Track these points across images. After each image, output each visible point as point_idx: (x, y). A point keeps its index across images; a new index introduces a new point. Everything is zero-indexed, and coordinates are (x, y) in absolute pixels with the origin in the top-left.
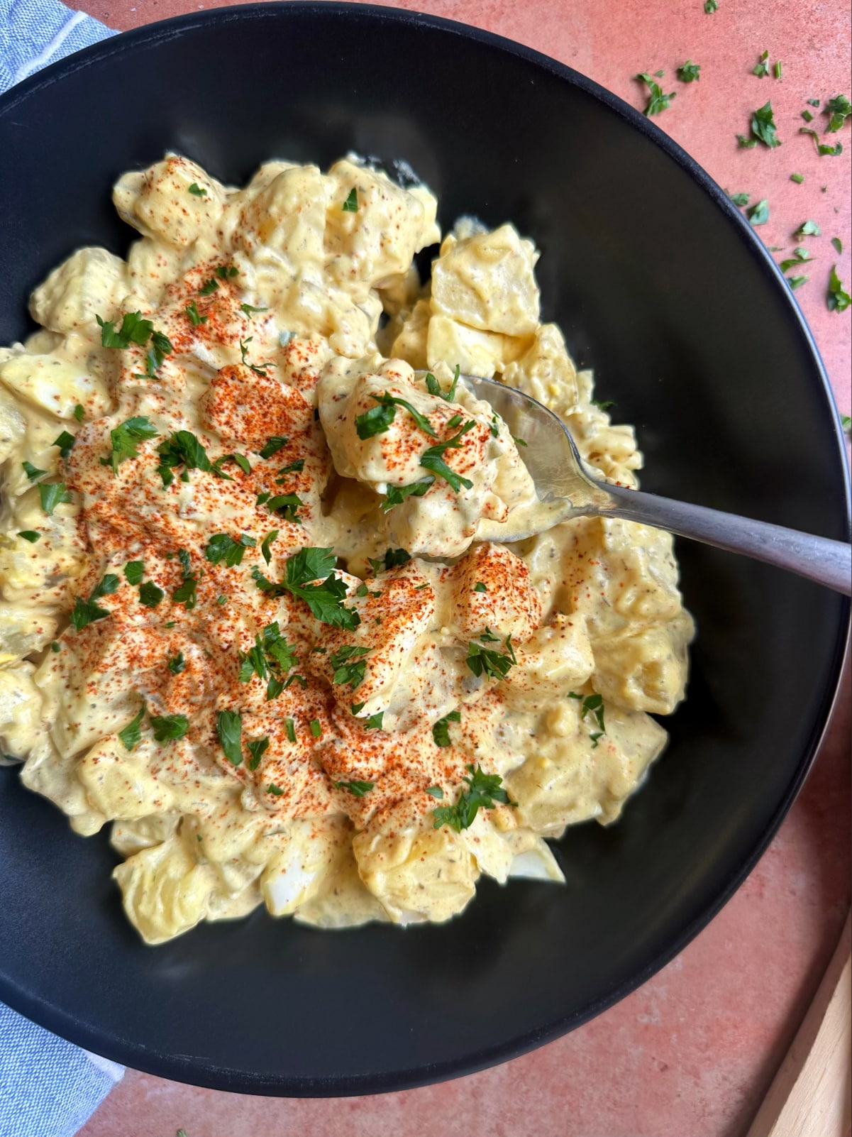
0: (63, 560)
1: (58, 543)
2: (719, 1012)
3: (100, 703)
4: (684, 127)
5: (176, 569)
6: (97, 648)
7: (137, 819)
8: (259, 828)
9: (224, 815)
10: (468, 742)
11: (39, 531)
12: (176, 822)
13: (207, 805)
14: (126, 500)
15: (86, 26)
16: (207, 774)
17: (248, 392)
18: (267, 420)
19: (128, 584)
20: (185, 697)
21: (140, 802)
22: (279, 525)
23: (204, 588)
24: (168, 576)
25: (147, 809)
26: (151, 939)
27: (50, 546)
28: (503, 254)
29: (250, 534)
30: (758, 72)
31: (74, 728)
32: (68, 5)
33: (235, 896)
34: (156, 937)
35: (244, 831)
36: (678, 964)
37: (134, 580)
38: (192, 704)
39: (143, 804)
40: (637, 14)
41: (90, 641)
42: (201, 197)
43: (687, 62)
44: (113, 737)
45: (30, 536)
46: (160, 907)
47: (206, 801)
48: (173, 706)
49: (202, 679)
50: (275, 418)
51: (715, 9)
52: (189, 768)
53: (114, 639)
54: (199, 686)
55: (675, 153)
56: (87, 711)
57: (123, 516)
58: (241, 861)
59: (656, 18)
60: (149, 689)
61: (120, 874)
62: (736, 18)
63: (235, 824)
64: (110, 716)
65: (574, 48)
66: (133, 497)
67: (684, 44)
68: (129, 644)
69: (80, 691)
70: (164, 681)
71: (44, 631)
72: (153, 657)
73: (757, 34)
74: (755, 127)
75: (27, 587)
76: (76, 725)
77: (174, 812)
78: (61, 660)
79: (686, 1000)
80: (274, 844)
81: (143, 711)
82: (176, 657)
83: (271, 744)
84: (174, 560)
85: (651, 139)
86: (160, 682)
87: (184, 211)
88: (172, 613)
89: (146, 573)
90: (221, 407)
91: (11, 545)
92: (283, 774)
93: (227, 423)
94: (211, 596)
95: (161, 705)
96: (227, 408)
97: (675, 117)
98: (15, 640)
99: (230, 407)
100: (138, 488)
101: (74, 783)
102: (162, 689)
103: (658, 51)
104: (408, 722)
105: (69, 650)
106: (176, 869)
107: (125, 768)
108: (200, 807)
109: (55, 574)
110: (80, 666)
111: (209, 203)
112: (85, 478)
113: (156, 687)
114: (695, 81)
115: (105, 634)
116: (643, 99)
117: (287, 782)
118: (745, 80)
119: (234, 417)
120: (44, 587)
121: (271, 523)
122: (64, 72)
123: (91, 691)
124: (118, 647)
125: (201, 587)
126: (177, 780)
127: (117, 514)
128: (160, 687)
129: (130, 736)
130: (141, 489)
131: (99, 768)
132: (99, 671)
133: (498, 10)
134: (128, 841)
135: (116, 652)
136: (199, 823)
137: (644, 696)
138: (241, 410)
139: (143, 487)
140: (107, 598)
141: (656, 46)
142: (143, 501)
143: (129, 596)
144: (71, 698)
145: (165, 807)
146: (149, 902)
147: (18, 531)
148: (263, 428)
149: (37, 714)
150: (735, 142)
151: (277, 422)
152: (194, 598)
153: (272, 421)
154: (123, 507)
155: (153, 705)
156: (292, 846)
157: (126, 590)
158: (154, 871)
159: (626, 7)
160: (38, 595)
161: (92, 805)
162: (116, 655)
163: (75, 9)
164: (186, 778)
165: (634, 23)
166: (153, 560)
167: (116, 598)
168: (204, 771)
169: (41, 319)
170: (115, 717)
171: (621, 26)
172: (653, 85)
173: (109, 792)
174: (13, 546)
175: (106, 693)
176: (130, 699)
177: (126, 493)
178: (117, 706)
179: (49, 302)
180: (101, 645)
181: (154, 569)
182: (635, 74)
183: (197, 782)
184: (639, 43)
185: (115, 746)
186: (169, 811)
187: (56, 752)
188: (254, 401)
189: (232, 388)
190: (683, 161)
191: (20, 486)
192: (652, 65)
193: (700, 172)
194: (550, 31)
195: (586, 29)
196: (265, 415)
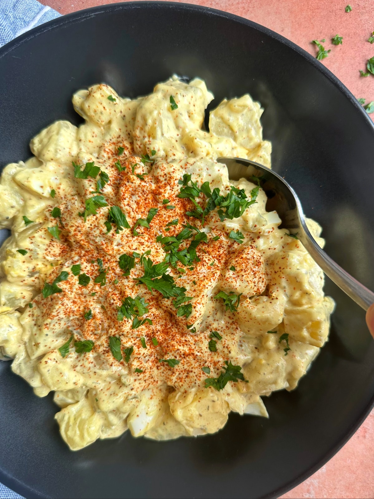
0: (38, 265)
1: (36, 257)
2: (343, 493)
3: (50, 333)
4: (334, 66)
5: (96, 268)
6: (50, 307)
7: (65, 391)
8: (125, 396)
9: (109, 389)
10: (226, 350)
11: (27, 250)
12: (85, 392)
13: (100, 384)
14: (90, 233)
15: (50, 13)
16: (100, 369)
17: (136, 188)
18: (147, 202)
19: (73, 275)
20: (92, 331)
21: (67, 383)
22: (151, 247)
23: (110, 276)
24: (92, 271)
25: (71, 386)
26: (74, 448)
27: (32, 258)
28: (244, 109)
29: (137, 252)
30: (370, 41)
31: (37, 345)
32: (42, 3)
33: (114, 427)
34: (75, 447)
35: (118, 397)
36: (324, 469)
37: (76, 273)
38: (95, 335)
39: (68, 384)
40: (313, 12)
41: (47, 304)
42: (113, 102)
43: (336, 35)
44: (55, 351)
45: (23, 252)
46: (78, 432)
47: (100, 382)
48: (86, 336)
49: (100, 322)
50: (150, 201)
51: (350, 10)
52: (91, 365)
53: (58, 303)
54: (99, 326)
55: (330, 77)
56: (44, 337)
57: (87, 241)
58: (116, 411)
59: (322, 14)
60: (75, 328)
61: (58, 417)
62: (360, 15)
63: (114, 393)
64: (55, 340)
65: (282, 28)
66: (93, 232)
67: (335, 27)
68: (65, 306)
69: (41, 327)
70: (82, 323)
71: (26, 298)
72: (79, 310)
73: (370, 22)
74: (368, 67)
75: (19, 277)
76: (38, 344)
77: (84, 387)
78: (33, 312)
79: (327, 487)
80: (132, 403)
81: (72, 338)
82: (88, 311)
83: (135, 350)
84: (95, 264)
85: (319, 70)
86: (80, 324)
87: (104, 108)
88: (94, 288)
89: (82, 270)
90: (124, 197)
91: (13, 256)
92: (141, 363)
93: (128, 205)
94: (113, 280)
95: (81, 336)
96: (127, 197)
97: (330, 61)
98: (12, 301)
99: (129, 197)
100: (96, 228)
101: (36, 371)
102: (81, 328)
103: (322, 30)
104: (205, 327)
105: (37, 307)
106: (85, 415)
107: (60, 366)
108: (96, 385)
109: (33, 271)
110: (41, 315)
111: (116, 105)
112: (70, 224)
113: (78, 327)
114: (340, 45)
115: (54, 301)
116: (315, 52)
117: (144, 366)
118: (364, 44)
119: (131, 201)
120: (28, 277)
121: (147, 246)
122: (38, 33)
123: (46, 328)
124: (60, 307)
125: (108, 276)
126: (86, 371)
127: (84, 239)
128: (80, 327)
129: (64, 350)
130: (98, 229)
131: (48, 366)
132: (50, 318)
133: (246, 9)
134: (62, 400)
135: (59, 310)
136: (97, 393)
137: (310, 337)
138: (135, 198)
139: (99, 228)
140: (63, 282)
141: (321, 27)
142: (98, 235)
143: (74, 281)
144: (36, 330)
145: (79, 385)
146: (73, 430)
147: (17, 249)
148: (145, 206)
149: (19, 337)
150: (359, 74)
151: (151, 203)
152: (105, 281)
153: (149, 203)
154: (88, 236)
155: (77, 336)
156: (141, 404)
157: (72, 278)
158: (75, 415)
159: (308, 9)
160: (24, 280)
161: (44, 383)
162: (58, 311)
163: (45, 5)
164: (90, 370)
165: (311, 17)
166: (85, 264)
167: (67, 282)
168: (98, 367)
169: (35, 153)
170: (57, 340)
171: (305, 18)
172: (320, 46)
173: (52, 378)
174: (14, 256)
175: (53, 329)
176: (65, 332)
177: (90, 230)
178: (59, 335)
179: (40, 145)
180: (52, 306)
181: (86, 268)
182: (311, 41)
183: (95, 372)
184: (314, 26)
185: (56, 355)
186: (82, 387)
187: (28, 356)
188: (139, 193)
189: (128, 187)
190: (334, 81)
191: (21, 228)
192: (319, 36)
193: (342, 86)
194: (271, 19)
195: (288, 19)
196: (145, 200)
